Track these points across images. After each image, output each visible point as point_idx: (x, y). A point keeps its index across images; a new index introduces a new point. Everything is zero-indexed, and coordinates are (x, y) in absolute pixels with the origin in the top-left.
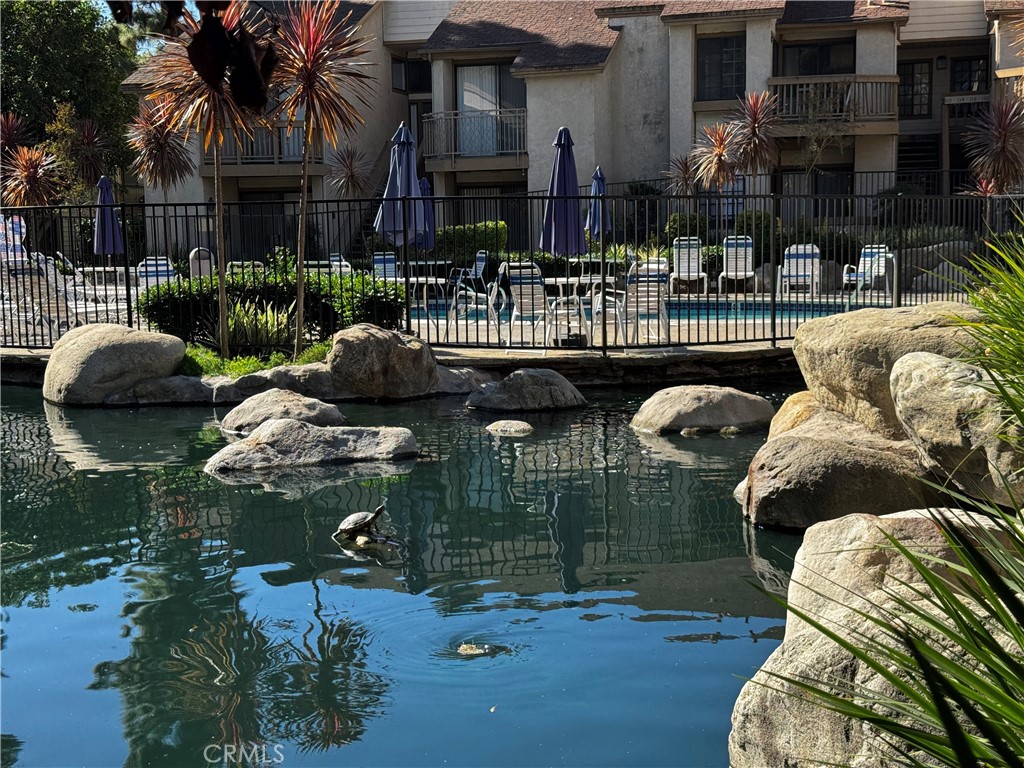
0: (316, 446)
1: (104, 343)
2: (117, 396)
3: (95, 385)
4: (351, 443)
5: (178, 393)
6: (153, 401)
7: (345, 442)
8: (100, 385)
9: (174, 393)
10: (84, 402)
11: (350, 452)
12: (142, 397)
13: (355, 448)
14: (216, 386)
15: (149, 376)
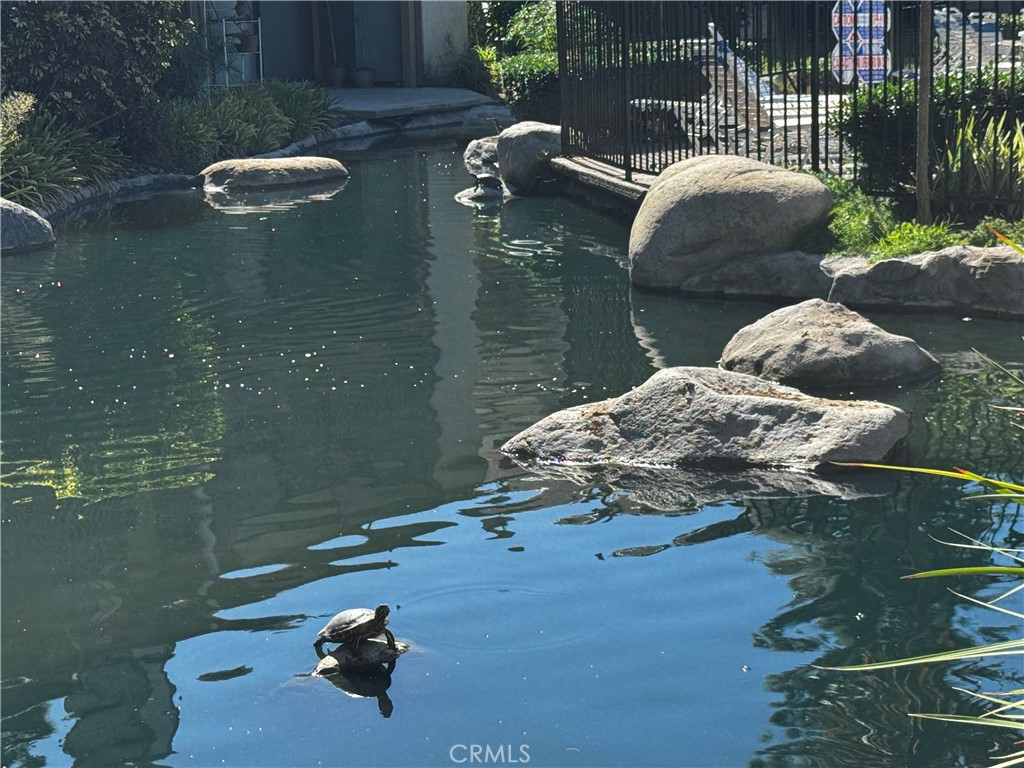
0: (690, 429)
1: (694, 190)
2: (696, 279)
3: (669, 258)
4: (758, 430)
5: (783, 282)
6: (747, 291)
7: (747, 427)
8: (676, 259)
9: (779, 280)
10: (653, 284)
11: (748, 447)
12: (731, 283)
13: (762, 440)
14: (837, 275)
15: (750, 248)
